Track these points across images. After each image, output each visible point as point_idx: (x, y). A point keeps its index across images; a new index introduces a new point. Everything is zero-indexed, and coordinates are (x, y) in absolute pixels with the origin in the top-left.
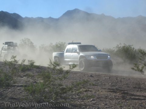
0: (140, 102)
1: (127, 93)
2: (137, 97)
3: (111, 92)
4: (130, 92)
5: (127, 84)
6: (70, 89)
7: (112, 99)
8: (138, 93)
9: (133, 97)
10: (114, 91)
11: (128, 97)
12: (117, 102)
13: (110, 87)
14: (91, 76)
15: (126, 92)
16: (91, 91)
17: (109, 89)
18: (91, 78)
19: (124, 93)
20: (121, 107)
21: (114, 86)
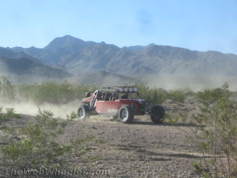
0: (164, 163)
1: (144, 151)
2: (159, 157)
3: (123, 149)
4: (148, 150)
5: (143, 138)
6: (68, 149)
7: (125, 161)
8: (159, 151)
9: (153, 157)
10: (126, 149)
11: (148, 157)
12: (133, 165)
13: (120, 143)
14: (94, 128)
15: (142, 149)
16: (94, 149)
17: (119, 145)
18: (93, 130)
19: (141, 151)
20: (139, 171)
21: (125, 141)
